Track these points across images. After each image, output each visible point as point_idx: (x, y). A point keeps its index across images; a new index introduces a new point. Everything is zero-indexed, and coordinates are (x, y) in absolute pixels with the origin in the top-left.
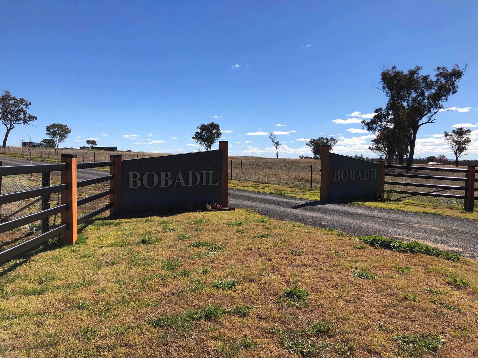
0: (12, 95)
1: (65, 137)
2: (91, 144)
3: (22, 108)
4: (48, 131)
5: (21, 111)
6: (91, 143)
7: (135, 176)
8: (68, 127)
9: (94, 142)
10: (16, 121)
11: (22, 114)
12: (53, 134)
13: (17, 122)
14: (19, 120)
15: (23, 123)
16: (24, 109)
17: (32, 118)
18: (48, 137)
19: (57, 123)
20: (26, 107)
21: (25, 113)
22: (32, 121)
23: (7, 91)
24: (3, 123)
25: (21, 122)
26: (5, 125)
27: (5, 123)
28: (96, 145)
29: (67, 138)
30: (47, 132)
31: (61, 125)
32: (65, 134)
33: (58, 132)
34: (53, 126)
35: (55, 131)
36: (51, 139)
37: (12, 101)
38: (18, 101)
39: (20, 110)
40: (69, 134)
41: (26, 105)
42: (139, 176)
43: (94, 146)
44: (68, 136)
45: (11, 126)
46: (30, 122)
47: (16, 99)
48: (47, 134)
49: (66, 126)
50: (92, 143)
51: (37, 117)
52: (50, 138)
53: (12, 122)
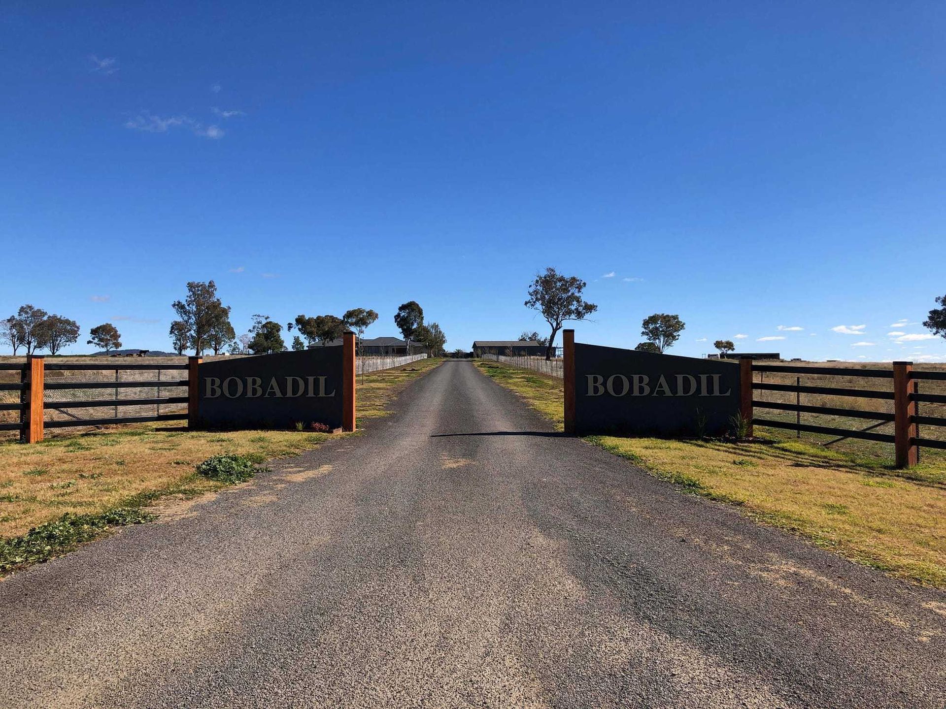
0: (559, 273)
1: (674, 338)
2: (723, 349)
3: (573, 294)
4: (645, 328)
5: (573, 298)
6: (722, 347)
7: (213, 383)
8: (680, 320)
9: (730, 345)
10: (565, 315)
11: (575, 303)
12: (655, 334)
13: (567, 317)
14: (569, 313)
15: (576, 318)
16: (577, 294)
17: (590, 308)
18: (645, 340)
19: (660, 313)
20: (579, 291)
21: (578, 300)
22: (589, 313)
23: (550, 268)
24: (547, 319)
25: (573, 316)
26: (550, 323)
27: (550, 320)
28: (733, 349)
29: (678, 339)
30: (644, 330)
31: (668, 316)
32: (674, 332)
33: (661, 330)
34: (653, 319)
35: (657, 329)
36: (650, 342)
37: (559, 284)
38: (567, 282)
39: (569, 297)
40: (680, 333)
41: (579, 288)
42: (218, 381)
43: (730, 352)
44: (679, 335)
45: (558, 324)
46: (587, 316)
47: (564, 280)
48: (643, 333)
49: (675, 317)
50: (725, 347)
51: (597, 306)
52: (648, 341)
53: (560, 319)
